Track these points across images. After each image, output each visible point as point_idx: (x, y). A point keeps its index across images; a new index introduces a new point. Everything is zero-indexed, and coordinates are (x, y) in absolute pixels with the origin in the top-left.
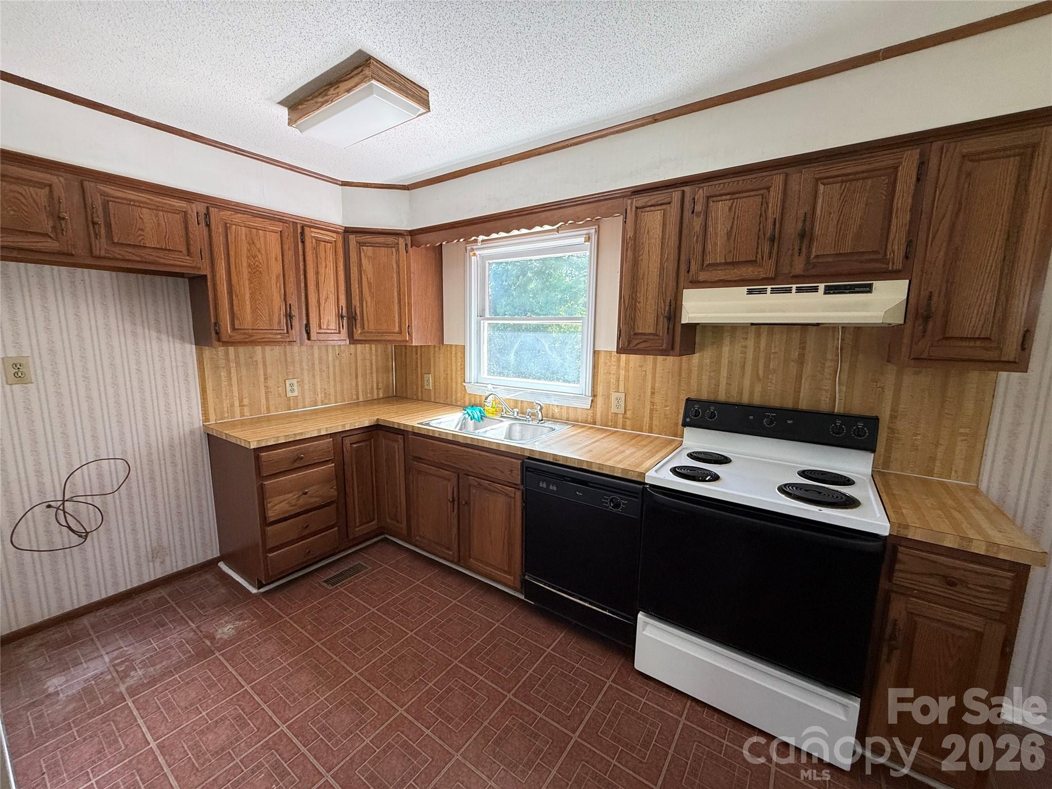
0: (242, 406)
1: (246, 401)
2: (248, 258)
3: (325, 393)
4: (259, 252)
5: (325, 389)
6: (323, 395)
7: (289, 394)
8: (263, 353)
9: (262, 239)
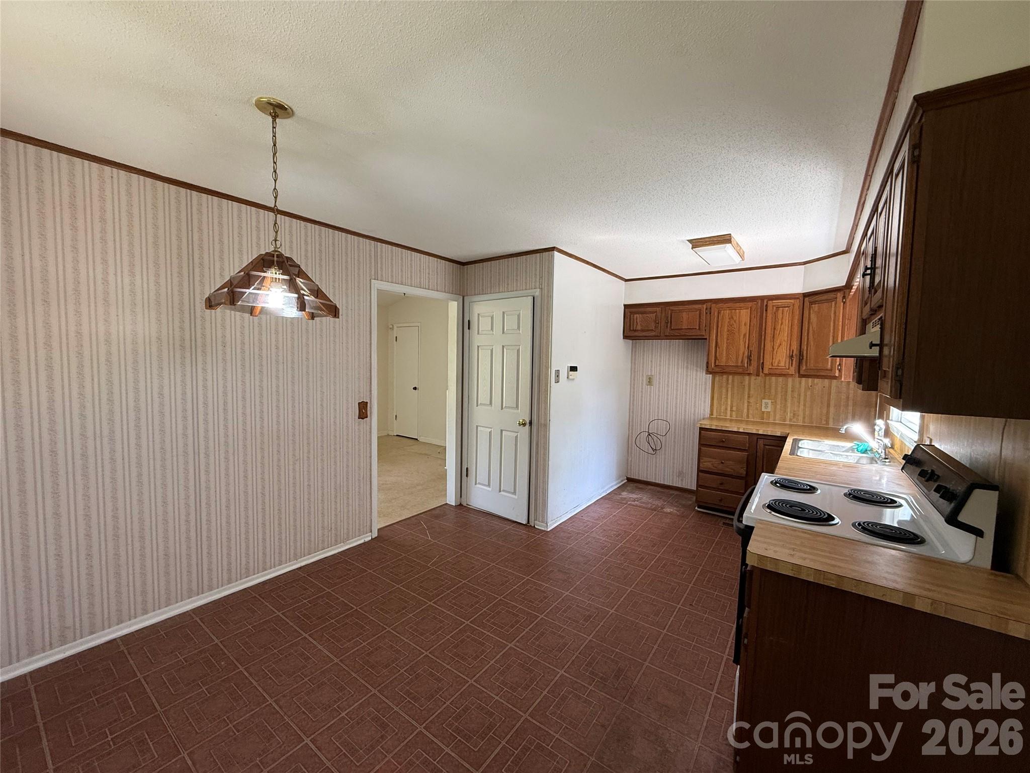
0: (732, 411)
1: (734, 409)
2: (728, 326)
3: (794, 414)
4: (735, 322)
5: (794, 411)
6: (792, 415)
7: (763, 409)
8: (750, 380)
9: (738, 315)
